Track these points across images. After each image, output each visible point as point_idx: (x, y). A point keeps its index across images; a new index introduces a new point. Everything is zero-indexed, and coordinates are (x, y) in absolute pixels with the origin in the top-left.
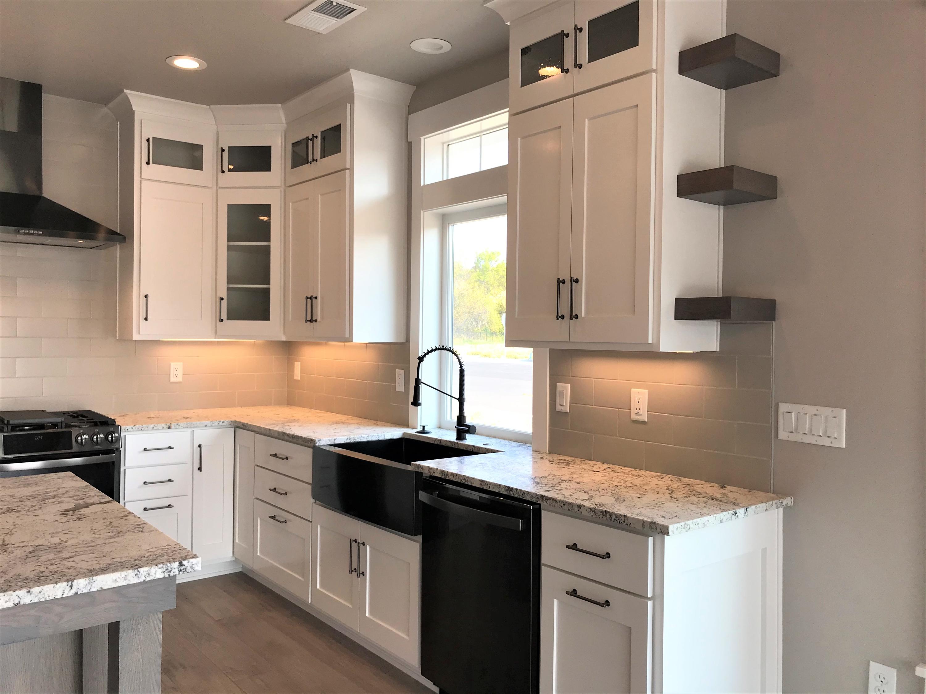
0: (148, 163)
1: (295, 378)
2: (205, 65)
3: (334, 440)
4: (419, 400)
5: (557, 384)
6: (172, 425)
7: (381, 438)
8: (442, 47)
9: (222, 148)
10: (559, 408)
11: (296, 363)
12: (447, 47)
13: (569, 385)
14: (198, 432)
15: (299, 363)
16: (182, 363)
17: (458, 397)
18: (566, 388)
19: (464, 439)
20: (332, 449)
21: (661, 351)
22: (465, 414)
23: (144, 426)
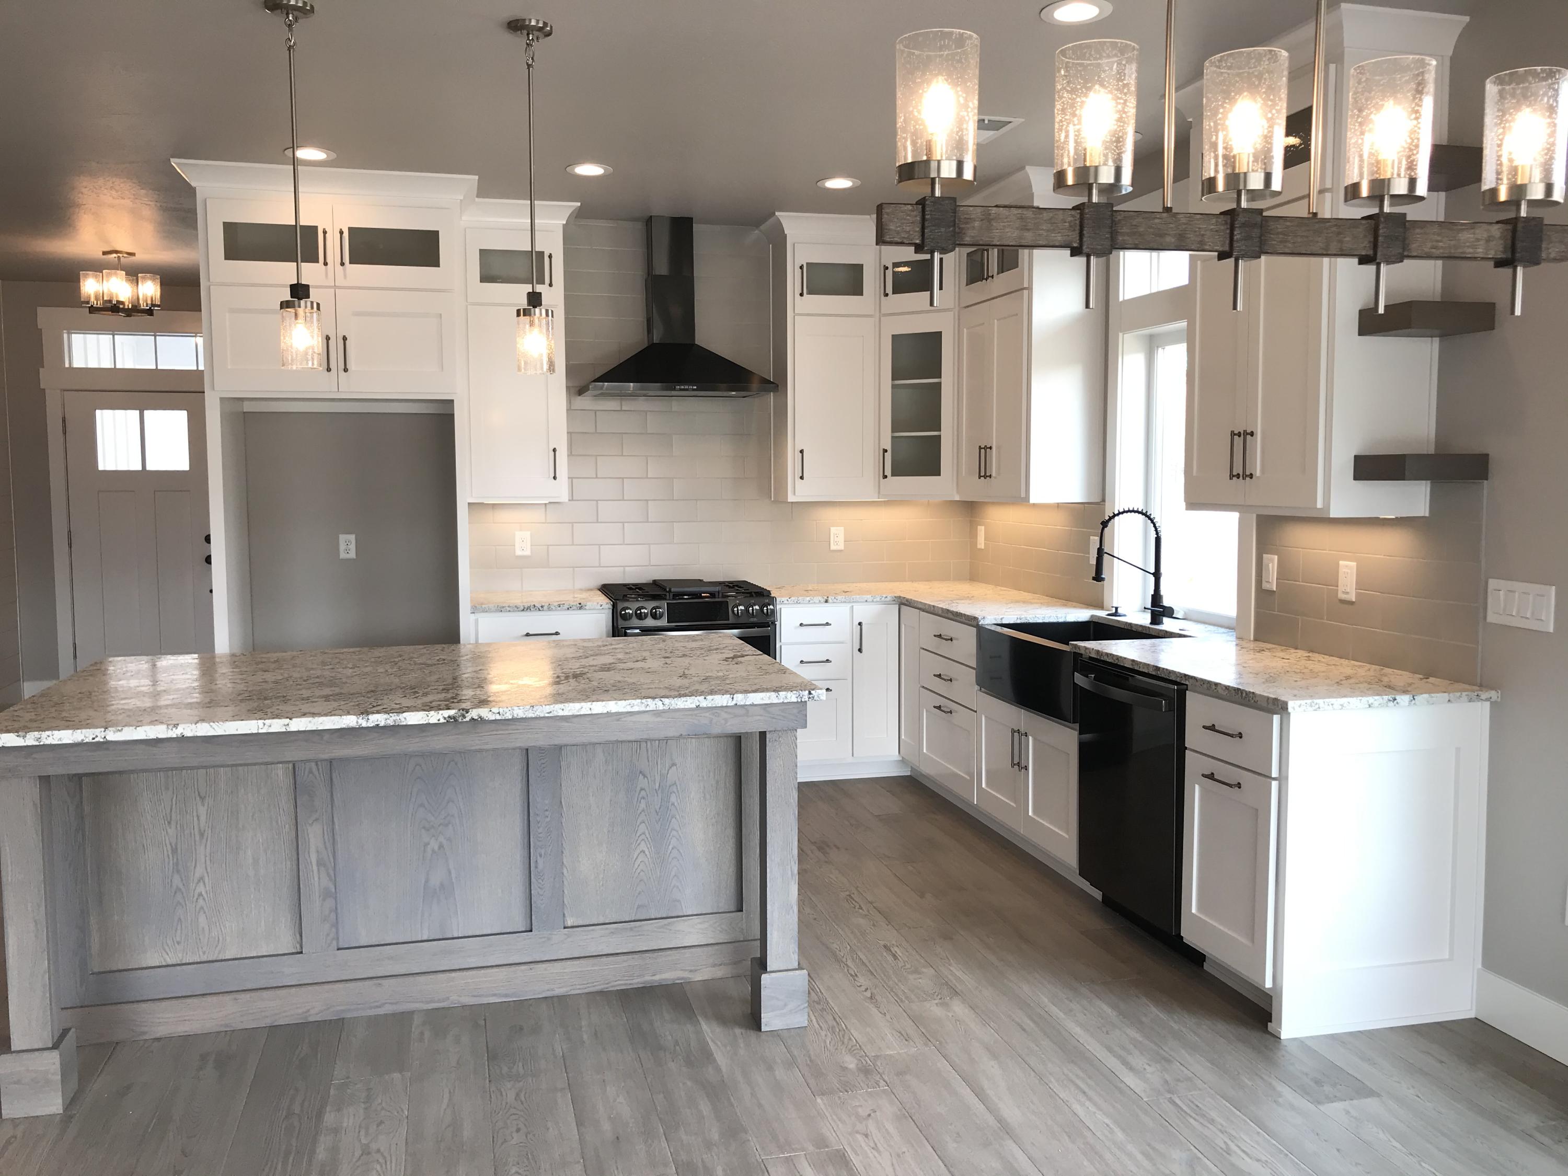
0: (801, 295)
1: (979, 547)
2: (859, 182)
3: (1002, 619)
4: (1102, 574)
5: (1264, 555)
6: (830, 599)
7: (1061, 620)
9: (885, 266)
10: (1265, 586)
11: (979, 527)
13: (1276, 557)
14: (857, 607)
15: (983, 527)
16: (842, 528)
17: (1153, 570)
18: (1272, 561)
19: (1160, 623)
20: (999, 629)
21: (1331, 516)
22: (1162, 593)
23: (800, 598)
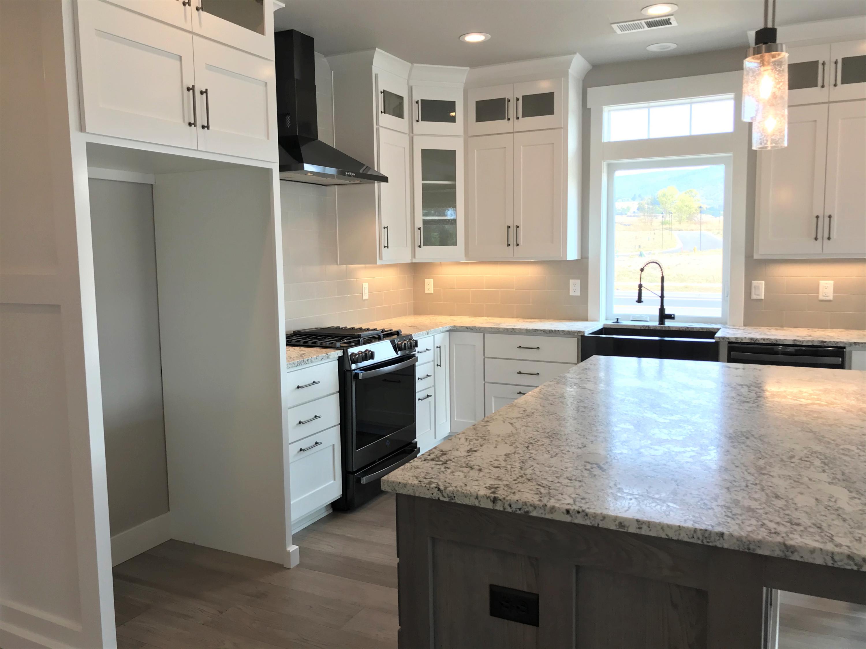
0: (384, 113)
1: (427, 292)
2: (490, 38)
5: (753, 282)
6: (429, 331)
8: (669, 47)
9: (416, 101)
10: (754, 297)
11: (426, 280)
12: (673, 46)
13: (764, 282)
15: (432, 280)
16: (369, 284)
18: (760, 284)
19: (665, 323)
23: (419, 333)
